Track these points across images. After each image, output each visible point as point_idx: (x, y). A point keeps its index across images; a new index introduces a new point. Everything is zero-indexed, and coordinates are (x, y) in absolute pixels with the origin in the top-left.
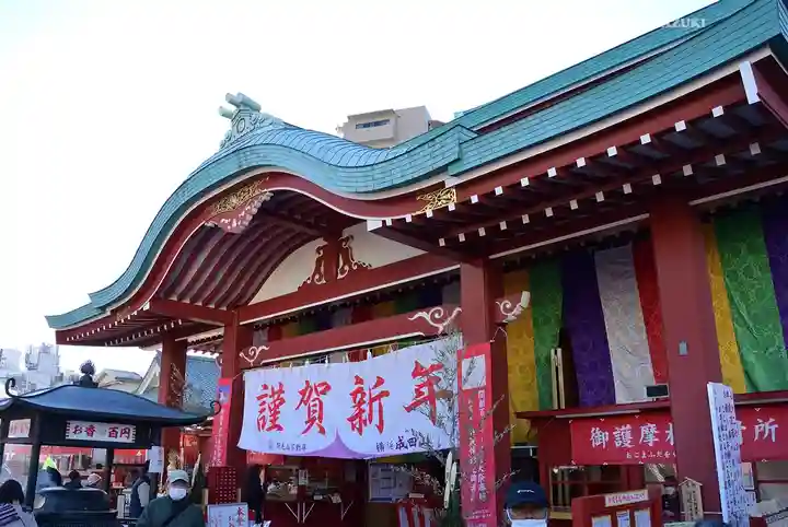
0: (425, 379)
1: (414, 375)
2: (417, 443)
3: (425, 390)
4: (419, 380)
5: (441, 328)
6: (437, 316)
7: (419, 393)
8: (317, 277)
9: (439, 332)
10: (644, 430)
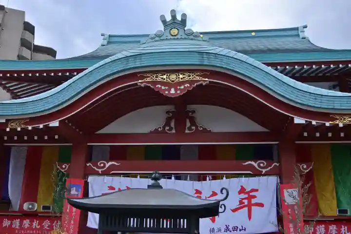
0: (246, 196)
1: (240, 193)
2: (238, 229)
3: (246, 202)
4: (243, 196)
5: (264, 171)
6: (262, 165)
7: (241, 202)
8: (167, 128)
9: (263, 173)
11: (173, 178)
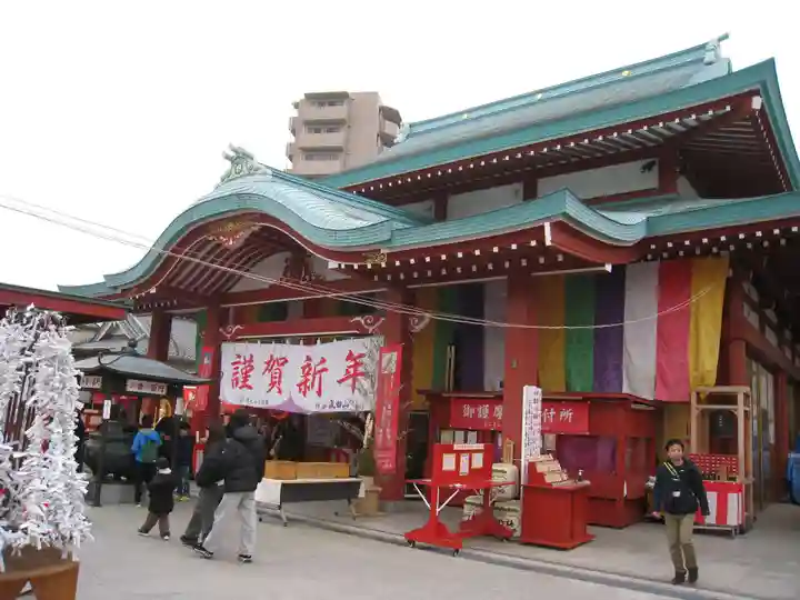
1: (348, 359)
3: (352, 371)
4: (350, 363)
5: (370, 329)
6: (369, 321)
7: (347, 371)
9: (369, 333)
10: (497, 408)
11: (302, 342)
